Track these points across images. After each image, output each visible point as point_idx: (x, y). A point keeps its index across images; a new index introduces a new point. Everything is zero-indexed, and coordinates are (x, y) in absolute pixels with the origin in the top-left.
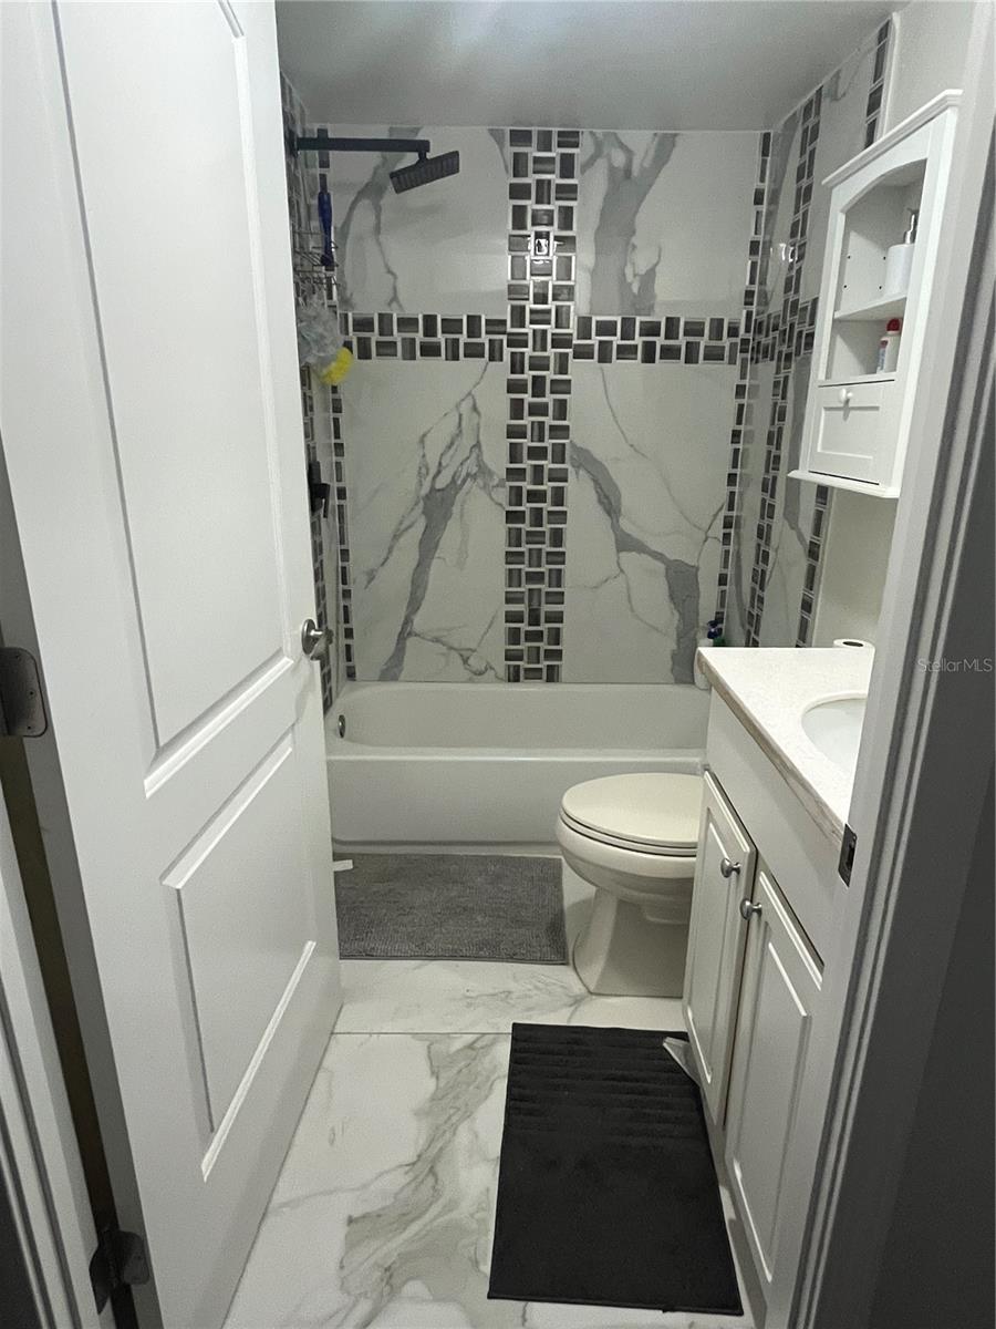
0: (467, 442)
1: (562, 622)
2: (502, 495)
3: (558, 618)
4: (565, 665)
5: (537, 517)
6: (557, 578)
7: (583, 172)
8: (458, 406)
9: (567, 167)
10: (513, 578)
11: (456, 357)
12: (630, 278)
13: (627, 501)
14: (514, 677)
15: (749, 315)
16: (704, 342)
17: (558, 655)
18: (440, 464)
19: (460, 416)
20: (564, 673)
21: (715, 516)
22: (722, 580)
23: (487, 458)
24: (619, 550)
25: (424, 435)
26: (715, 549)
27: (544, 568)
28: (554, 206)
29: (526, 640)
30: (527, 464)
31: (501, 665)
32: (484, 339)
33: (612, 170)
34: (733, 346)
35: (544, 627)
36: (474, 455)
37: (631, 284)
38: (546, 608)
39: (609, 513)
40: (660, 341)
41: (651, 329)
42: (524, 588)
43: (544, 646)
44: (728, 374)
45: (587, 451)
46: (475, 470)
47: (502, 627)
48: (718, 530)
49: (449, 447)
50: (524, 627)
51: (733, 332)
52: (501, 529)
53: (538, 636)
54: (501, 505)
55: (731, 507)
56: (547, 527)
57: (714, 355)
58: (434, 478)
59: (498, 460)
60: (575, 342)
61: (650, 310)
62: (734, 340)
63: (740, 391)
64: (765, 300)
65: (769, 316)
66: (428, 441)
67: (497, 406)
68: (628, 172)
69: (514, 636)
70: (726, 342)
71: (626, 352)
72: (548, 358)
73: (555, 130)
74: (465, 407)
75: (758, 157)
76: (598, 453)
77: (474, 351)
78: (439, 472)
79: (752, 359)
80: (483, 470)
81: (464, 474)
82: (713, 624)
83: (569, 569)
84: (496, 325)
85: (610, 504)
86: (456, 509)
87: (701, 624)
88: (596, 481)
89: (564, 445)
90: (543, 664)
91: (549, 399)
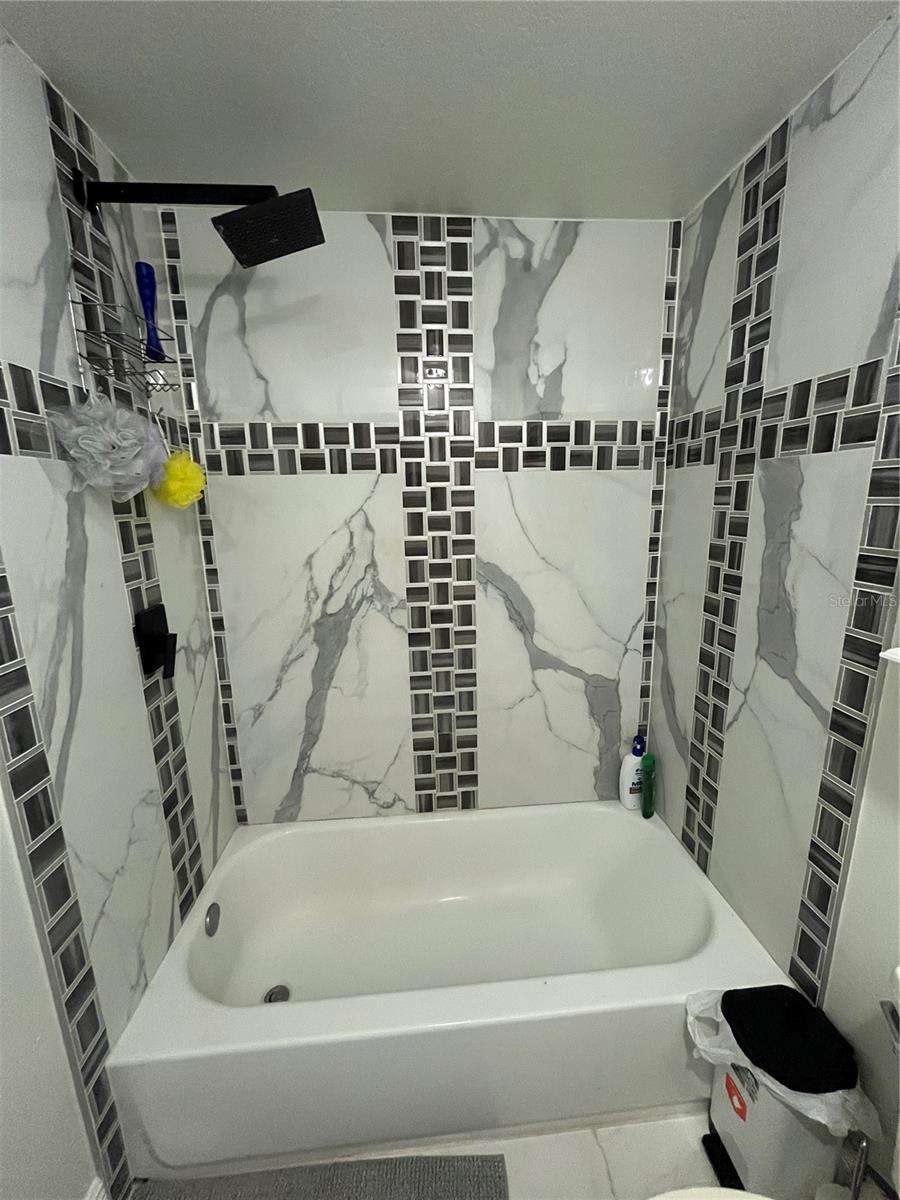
0: (361, 561)
1: (476, 746)
2: (404, 617)
3: (472, 742)
4: (482, 790)
5: (444, 638)
6: (469, 701)
7: (478, 262)
8: (347, 523)
9: (460, 257)
10: (420, 704)
11: (343, 470)
12: (533, 379)
13: (543, 616)
14: (426, 806)
15: (664, 416)
16: (617, 446)
17: (473, 780)
18: (331, 586)
19: (352, 534)
20: (481, 799)
21: (635, 627)
22: (645, 692)
23: (383, 579)
24: (534, 669)
25: (311, 556)
26: (636, 661)
27: (455, 691)
28: (447, 301)
29: (438, 768)
30: (430, 582)
31: (411, 796)
32: (375, 449)
33: (510, 261)
34: (648, 449)
35: (456, 752)
36: (369, 576)
37: (535, 386)
38: (458, 733)
39: (521, 630)
40: (570, 446)
41: (559, 434)
42: (434, 713)
43: (457, 772)
44: (643, 479)
45: (497, 567)
46: (371, 591)
47: (410, 756)
48: (638, 641)
49: (340, 568)
50: (435, 754)
51: (647, 435)
52: (405, 651)
53: (450, 762)
54: (401, 627)
55: (651, 618)
56: (455, 648)
57: (628, 460)
58: (325, 602)
59: (396, 578)
60: (477, 449)
61: (557, 415)
62: (648, 443)
63: (657, 496)
64: (685, 400)
65: (698, 417)
66: (315, 561)
67: (392, 520)
68: (527, 264)
69: (424, 765)
70: (641, 445)
71: (534, 459)
72: (448, 468)
73: (444, 216)
74: (357, 524)
75: (667, 249)
76: (507, 568)
77: (363, 463)
78: (330, 596)
79: (669, 463)
80: (381, 591)
81: (358, 596)
82: (639, 739)
83: (480, 691)
84: (387, 434)
85: (522, 618)
86: (352, 635)
87: (624, 738)
88: (507, 598)
89: (469, 560)
90: (458, 791)
91: (451, 511)
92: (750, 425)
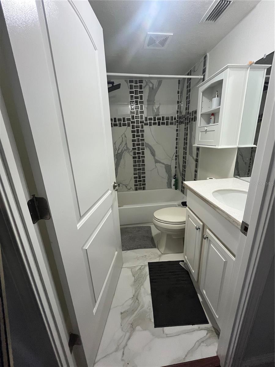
0: (124, 143)
1: (145, 178)
2: (132, 153)
3: (144, 177)
4: (146, 186)
5: (139, 157)
6: (144, 169)
7: (144, 88)
8: (122, 136)
9: (141, 87)
10: (135, 170)
11: (121, 126)
12: (154, 109)
13: (157, 153)
14: (136, 189)
15: (178, 115)
16: (169, 121)
17: (145, 184)
18: (119, 148)
19: (122, 138)
20: (146, 188)
21: (174, 155)
22: (176, 167)
23: (128, 146)
24: (155, 163)
25: (115, 142)
26: (174, 161)
27: (141, 167)
28: (139, 95)
29: (138, 182)
30: (136, 147)
31: (134, 188)
32: (126, 122)
33: (150, 88)
34: (175, 121)
35: (142, 179)
36: (125, 146)
37: (154, 110)
38: (142, 175)
39: (153, 156)
40: (161, 121)
41: (159, 119)
42: (138, 171)
43: (142, 183)
44: (174, 127)
45: (148, 144)
46: (126, 149)
47: (133, 180)
48: (174, 158)
49: (120, 144)
50: (138, 179)
51: (175, 119)
52: (132, 160)
53: (140, 181)
54: (131, 155)
55: (177, 153)
56: (141, 159)
57: (172, 124)
58: (118, 151)
59: (131, 147)
60: (144, 122)
61: (158, 115)
62: (175, 120)
63: (177, 130)
64: (181, 112)
65: (182, 115)
66: (116, 143)
67: (130, 135)
68: (153, 88)
69: (136, 181)
70: (174, 121)
71: (155, 124)
72: (139, 126)
73: (138, 80)
74: (123, 136)
75: (178, 84)
76: (150, 144)
77: (125, 125)
78: (119, 149)
79: (179, 124)
80: (128, 148)
81: (124, 150)
82: (175, 176)
83: (146, 167)
84: (129, 119)
85: (153, 153)
86: (123, 157)
87: (172, 176)
88: (150, 150)
89: (143, 143)
90: (142, 186)
91: (140, 134)
92: (188, 117)
